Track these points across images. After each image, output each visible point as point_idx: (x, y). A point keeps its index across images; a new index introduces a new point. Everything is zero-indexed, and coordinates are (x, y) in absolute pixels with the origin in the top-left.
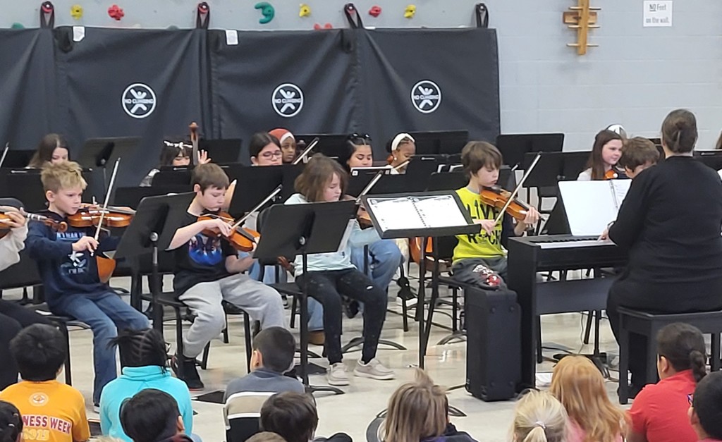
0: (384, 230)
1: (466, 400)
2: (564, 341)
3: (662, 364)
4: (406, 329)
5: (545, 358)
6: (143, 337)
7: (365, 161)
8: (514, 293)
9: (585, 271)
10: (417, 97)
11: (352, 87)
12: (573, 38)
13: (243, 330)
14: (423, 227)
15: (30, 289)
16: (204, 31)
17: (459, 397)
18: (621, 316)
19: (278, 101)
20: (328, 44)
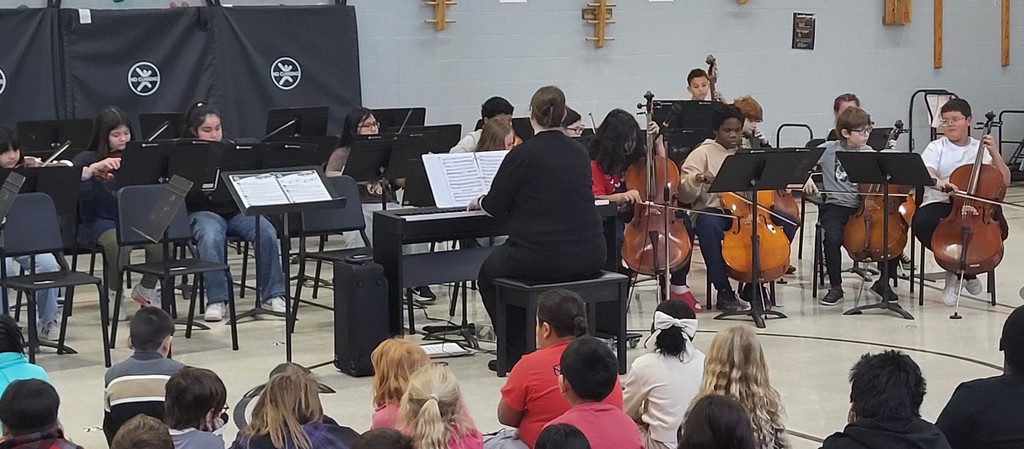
0: (247, 206)
1: (338, 377)
8: (381, 266)
9: (451, 243)
10: (277, 74)
11: (210, 65)
12: (431, 14)
13: (99, 313)
14: (287, 202)
16: (56, 10)
17: (329, 373)
19: (134, 80)
20: (185, 22)
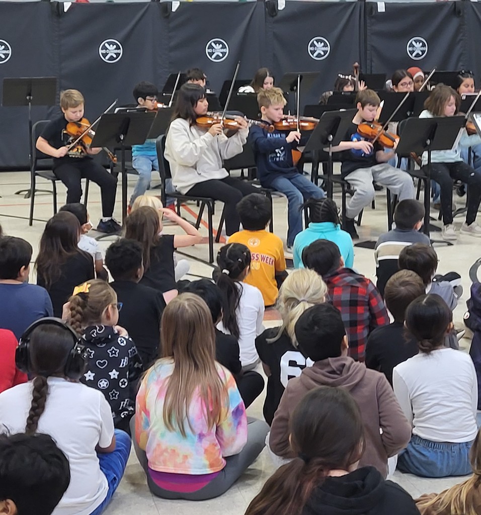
6: (322, 204)
7: (470, 88)
11: (461, 40)
13: (386, 200)
15: (246, 171)
16: (363, 3)
19: (411, 49)
20: (445, 11)
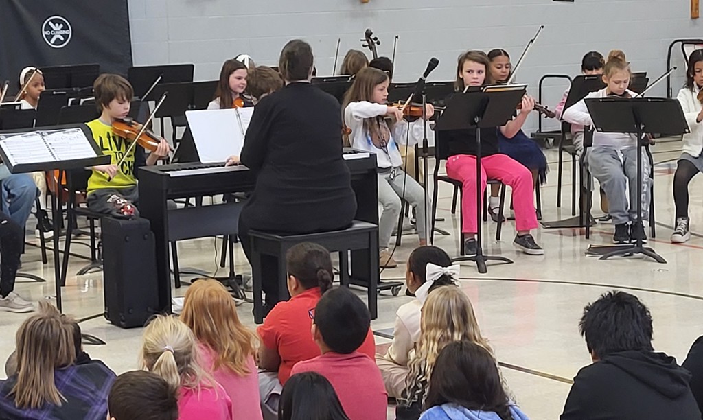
0: (14, 164)
1: (107, 328)
2: (201, 265)
3: (292, 282)
4: (45, 262)
5: (183, 282)
8: (148, 221)
10: (48, 33)
14: (53, 160)
17: (96, 326)
18: (252, 239)
